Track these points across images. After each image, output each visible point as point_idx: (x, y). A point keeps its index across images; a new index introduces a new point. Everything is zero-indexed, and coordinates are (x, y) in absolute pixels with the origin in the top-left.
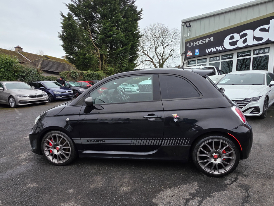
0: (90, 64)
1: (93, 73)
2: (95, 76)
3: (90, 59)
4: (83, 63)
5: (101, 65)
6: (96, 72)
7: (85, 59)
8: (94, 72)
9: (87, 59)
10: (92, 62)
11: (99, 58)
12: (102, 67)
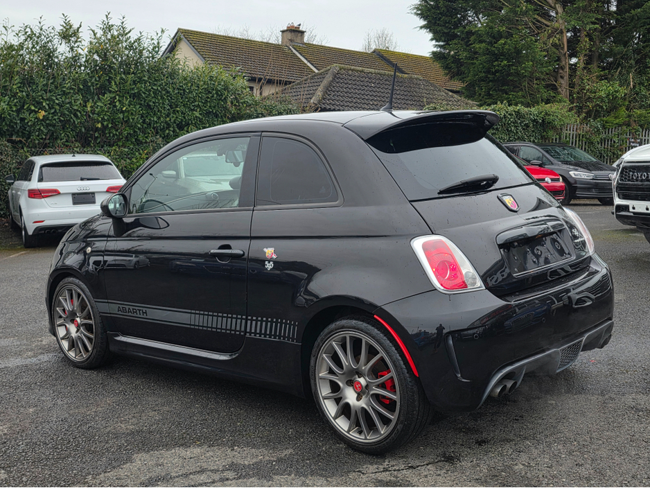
0: (517, 74)
1: (518, 113)
2: (527, 125)
3: (516, 55)
4: (488, 72)
5: (566, 77)
6: (533, 109)
7: (496, 56)
8: (524, 110)
9: (502, 54)
10: (524, 68)
11: (563, 48)
12: (572, 85)
